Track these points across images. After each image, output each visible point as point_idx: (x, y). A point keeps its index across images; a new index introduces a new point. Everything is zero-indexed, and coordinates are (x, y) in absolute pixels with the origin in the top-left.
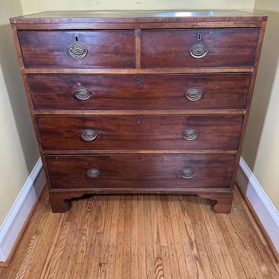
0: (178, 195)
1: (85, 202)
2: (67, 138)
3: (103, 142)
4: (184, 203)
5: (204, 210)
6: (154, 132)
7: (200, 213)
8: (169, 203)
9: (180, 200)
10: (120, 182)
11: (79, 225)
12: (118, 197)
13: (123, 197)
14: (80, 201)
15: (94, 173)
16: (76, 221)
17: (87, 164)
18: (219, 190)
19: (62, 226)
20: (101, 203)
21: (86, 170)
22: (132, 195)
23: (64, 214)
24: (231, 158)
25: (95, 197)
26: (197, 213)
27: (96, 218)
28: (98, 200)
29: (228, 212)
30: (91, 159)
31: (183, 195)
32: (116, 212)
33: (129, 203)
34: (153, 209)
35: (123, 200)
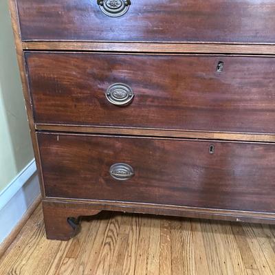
1: (102, 225)
2: (78, 100)
3: (145, 111)
6: (249, 93)
8: (249, 240)
9: (268, 237)
10: (167, 192)
11: (88, 267)
12: (157, 222)
13: (166, 223)
14: (94, 223)
15: (121, 171)
16: (85, 258)
17: (111, 153)
19: (58, 266)
20: (129, 229)
21: (109, 165)
23: (64, 243)
25: (119, 218)
27: (120, 256)
28: (124, 223)
30: (118, 145)
32: (154, 248)
33: (176, 234)
34: (222, 249)
35: (167, 228)
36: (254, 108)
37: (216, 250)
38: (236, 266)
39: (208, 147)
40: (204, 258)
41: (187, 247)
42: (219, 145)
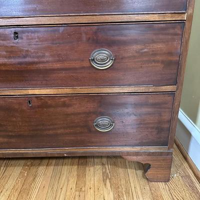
0: (101, 157)
4: (108, 168)
5: (134, 178)
7: (128, 182)
8: (87, 168)
9: (103, 164)
12: (23, 162)
13: (29, 162)
18: (153, 149)
22: (42, 158)
24: (168, 98)
26: (123, 182)
29: (167, 180)
31: (108, 157)
32: (10, 183)
33: (33, 170)
34: (64, 178)
35: (28, 166)
36: (52, 68)
37: (59, 180)
38: (69, 190)
39: (26, 101)
40: (47, 187)
41: (37, 179)
42: (34, 99)
